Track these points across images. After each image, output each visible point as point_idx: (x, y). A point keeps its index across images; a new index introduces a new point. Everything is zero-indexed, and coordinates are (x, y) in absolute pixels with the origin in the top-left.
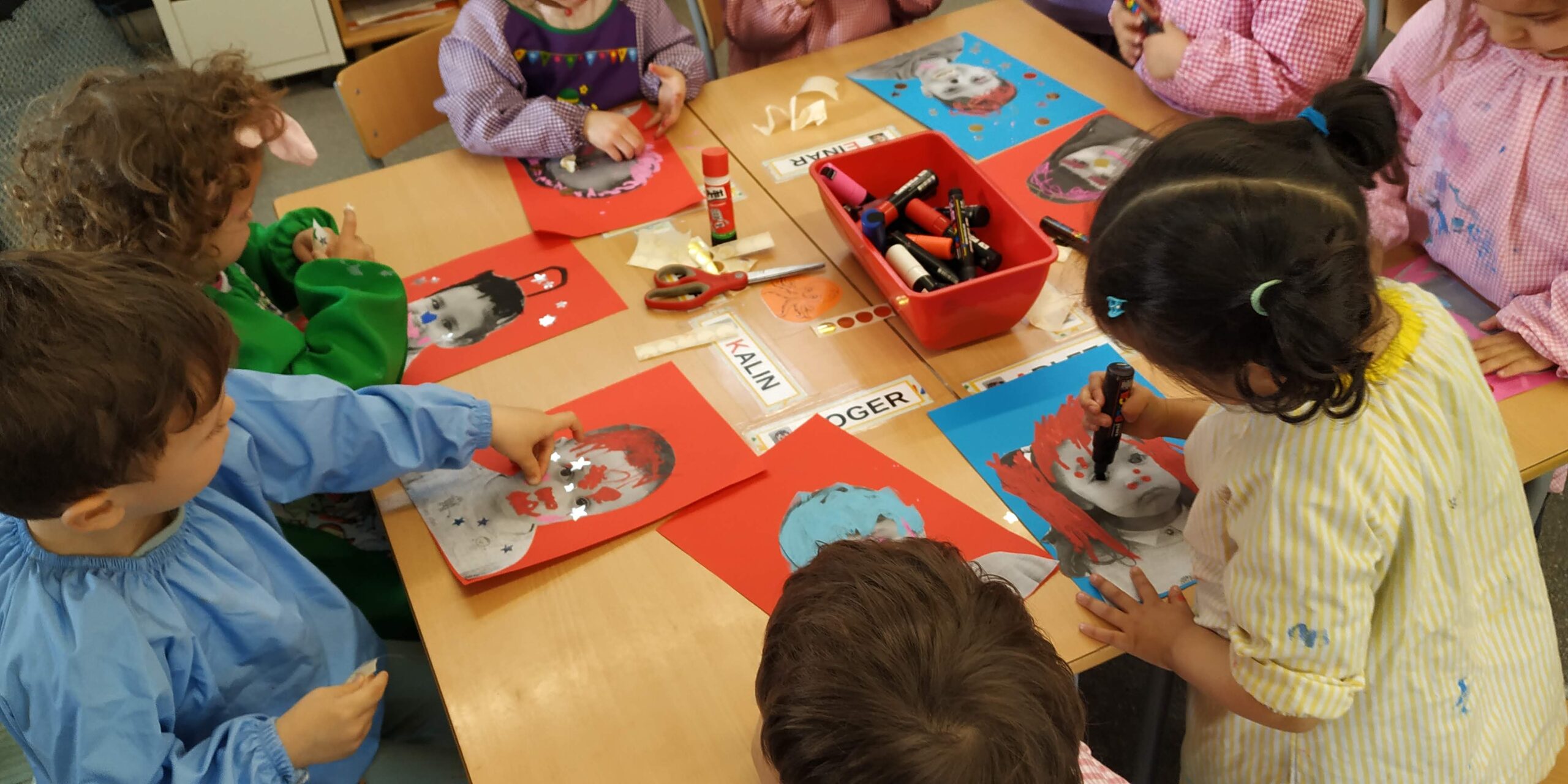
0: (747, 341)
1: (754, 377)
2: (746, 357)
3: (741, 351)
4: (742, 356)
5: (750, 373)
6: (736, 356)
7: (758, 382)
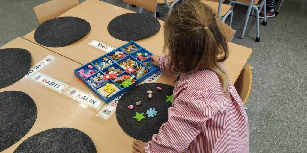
0: (81, 94)
1: (89, 102)
2: (84, 98)
3: (81, 97)
4: (83, 98)
5: (87, 101)
6: (81, 98)
7: (91, 103)
